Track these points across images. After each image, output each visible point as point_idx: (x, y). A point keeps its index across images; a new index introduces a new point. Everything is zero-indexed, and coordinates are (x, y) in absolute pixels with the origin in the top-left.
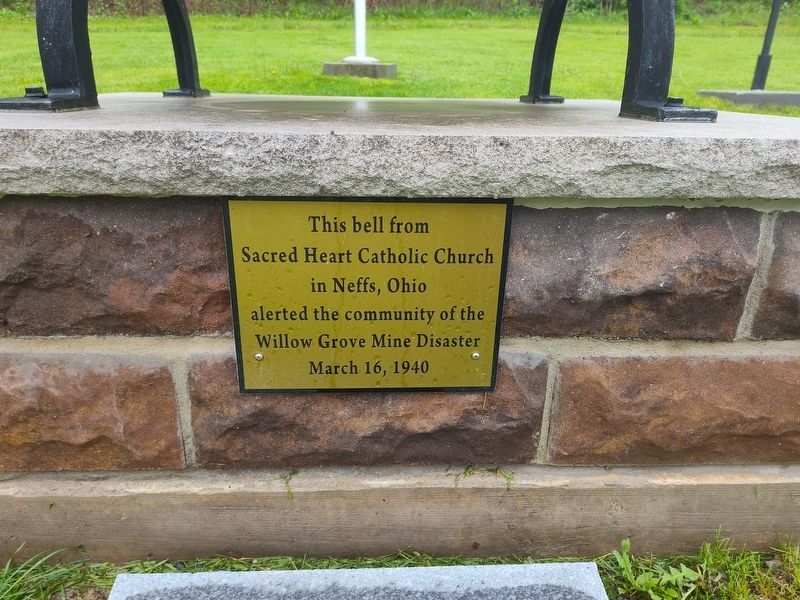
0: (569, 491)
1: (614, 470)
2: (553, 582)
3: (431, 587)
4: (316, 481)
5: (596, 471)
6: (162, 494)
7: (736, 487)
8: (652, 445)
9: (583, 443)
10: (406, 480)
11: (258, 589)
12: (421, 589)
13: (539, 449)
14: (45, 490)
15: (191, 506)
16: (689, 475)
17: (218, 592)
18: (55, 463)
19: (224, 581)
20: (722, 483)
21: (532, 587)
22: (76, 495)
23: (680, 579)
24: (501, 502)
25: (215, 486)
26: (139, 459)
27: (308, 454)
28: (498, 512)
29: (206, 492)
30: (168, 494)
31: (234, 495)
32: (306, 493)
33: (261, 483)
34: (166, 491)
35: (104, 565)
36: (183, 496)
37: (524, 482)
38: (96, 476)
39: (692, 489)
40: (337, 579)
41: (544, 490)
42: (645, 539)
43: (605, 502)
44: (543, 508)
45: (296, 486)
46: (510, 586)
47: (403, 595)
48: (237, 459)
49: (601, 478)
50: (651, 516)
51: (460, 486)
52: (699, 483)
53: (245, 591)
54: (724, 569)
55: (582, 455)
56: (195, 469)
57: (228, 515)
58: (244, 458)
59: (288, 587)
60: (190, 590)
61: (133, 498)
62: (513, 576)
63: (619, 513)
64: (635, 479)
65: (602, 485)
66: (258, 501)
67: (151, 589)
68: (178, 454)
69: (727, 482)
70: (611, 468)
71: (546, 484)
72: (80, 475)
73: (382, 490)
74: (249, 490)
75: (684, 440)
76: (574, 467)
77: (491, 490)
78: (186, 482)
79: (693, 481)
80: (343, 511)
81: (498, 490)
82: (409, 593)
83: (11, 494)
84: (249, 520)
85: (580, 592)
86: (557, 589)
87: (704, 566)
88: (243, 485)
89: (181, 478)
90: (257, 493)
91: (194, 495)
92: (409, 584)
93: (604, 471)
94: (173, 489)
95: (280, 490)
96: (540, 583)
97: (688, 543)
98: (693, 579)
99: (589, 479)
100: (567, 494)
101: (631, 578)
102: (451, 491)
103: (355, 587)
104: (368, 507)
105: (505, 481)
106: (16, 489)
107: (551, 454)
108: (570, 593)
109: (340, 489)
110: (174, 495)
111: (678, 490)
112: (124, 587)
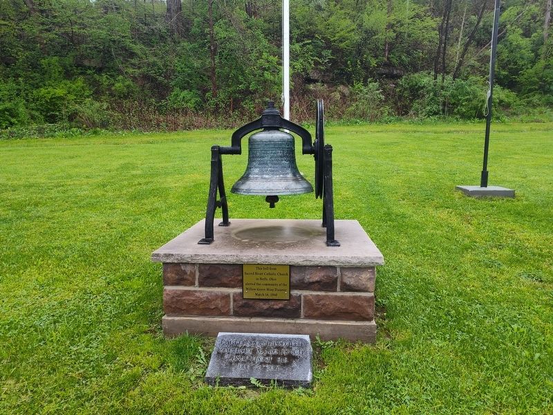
0: (308, 324)
1: (318, 320)
2: (300, 337)
4: (256, 319)
5: (314, 320)
9: (310, 313)
10: (274, 320)
13: (301, 315)
14: (203, 319)
17: (237, 335)
20: (342, 324)
21: (295, 338)
22: (209, 320)
23: (330, 343)
25: (236, 319)
26: (222, 313)
27: (255, 313)
28: (293, 329)
29: (234, 321)
31: (239, 321)
32: (254, 322)
33: (245, 319)
34: (226, 320)
37: (299, 322)
38: (213, 316)
41: (303, 324)
43: (316, 327)
44: (303, 328)
45: (252, 320)
46: (291, 337)
48: (241, 313)
55: (310, 316)
56: (233, 316)
57: (238, 326)
59: (250, 335)
61: (220, 321)
63: (320, 330)
64: (322, 322)
65: (315, 323)
66: (244, 323)
68: (229, 312)
71: (304, 322)
72: (210, 316)
73: (269, 322)
76: (309, 319)
78: (230, 319)
81: (293, 323)
84: (242, 327)
86: (301, 339)
88: (241, 320)
89: (229, 317)
90: (244, 321)
91: (232, 321)
93: (316, 320)
94: (228, 320)
95: (249, 321)
96: (297, 337)
99: (312, 322)
103: (262, 336)
105: (294, 321)
106: (198, 319)
107: (304, 315)
109: (261, 321)
111: (332, 325)
112: (220, 334)
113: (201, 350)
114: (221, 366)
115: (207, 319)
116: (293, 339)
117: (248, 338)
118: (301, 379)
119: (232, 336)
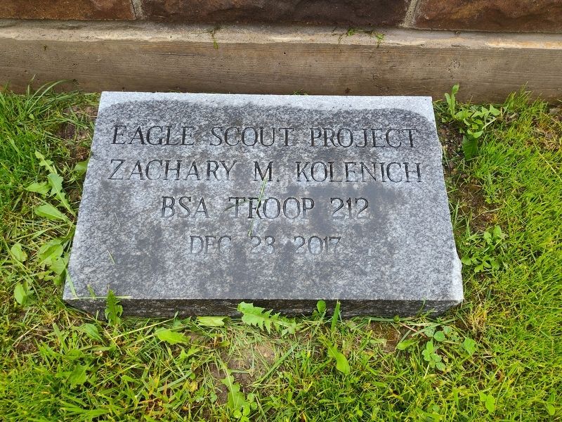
0: (424, 50)
1: (462, 35)
2: (400, 107)
3: (316, 107)
4: (234, 35)
5: (447, 35)
6: (122, 40)
7: (551, 51)
8: (498, 11)
9: (444, 8)
10: (301, 37)
11: (199, 103)
12: (308, 108)
13: (408, 14)
14: (37, 35)
15: (146, 52)
16: (518, 41)
17: (172, 105)
18: (37, 13)
19: (175, 98)
20: (541, 48)
21: (384, 110)
22: (60, 40)
23: (487, 115)
24: (371, 57)
25: (160, 36)
26: (99, 9)
27: (228, 10)
28: (367, 65)
29: (155, 40)
30: (127, 41)
31: (175, 43)
32: (227, 44)
33: (194, 35)
34: (125, 38)
35: (94, 94)
36: (138, 42)
37: (391, 41)
38: (71, 25)
39: (516, 52)
40: (251, 100)
41: (405, 48)
42: (469, 90)
43: (448, 59)
44: (401, 62)
45: (219, 39)
46: (369, 108)
47: (296, 111)
48: (172, 12)
49: (449, 41)
50: (480, 72)
51: (342, 43)
52: (525, 47)
53: (190, 105)
54: (519, 111)
55: (440, 20)
56: (144, 21)
57: (172, 59)
58: (178, 12)
59: (219, 103)
60: (153, 102)
61: (103, 43)
62: (372, 103)
63: (456, 70)
64: (476, 42)
65: (449, 45)
66: (193, 49)
67: (127, 100)
68: (128, 6)
69: (545, 48)
70: (459, 33)
71: (408, 43)
72: (59, 24)
73: (283, 44)
74: (186, 39)
75: (525, 7)
76: (432, 31)
77: (365, 47)
78: (138, 32)
79: (519, 46)
80: (255, 61)
81: (370, 47)
82: (300, 110)
83: (13, 37)
84: (187, 63)
85: (416, 114)
86: (401, 111)
87: (505, 108)
88: (180, 36)
89: (135, 28)
90: (192, 42)
91: (146, 42)
92: (301, 105)
93: (453, 35)
94: (129, 37)
95: (208, 41)
96: (390, 107)
97: (499, 94)
98: (496, 115)
99: (441, 41)
100: (422, 52)
101: (453, 113)
102: (335, 47)
103: (263, 105)
104: (273, 58)
105: (376, 40)
106: (17, 34)
107: (416, 18)
108: (409, 114)
109: (253, 42)
110: (131, 41)
111: (506, 52)
112: (108, 99)
113: (46, 164)
114: (119, 245)
115: (51, 35)
116: (375, 113)
117: (211, 113)
118: (427, 293)
119: (150, 106)
